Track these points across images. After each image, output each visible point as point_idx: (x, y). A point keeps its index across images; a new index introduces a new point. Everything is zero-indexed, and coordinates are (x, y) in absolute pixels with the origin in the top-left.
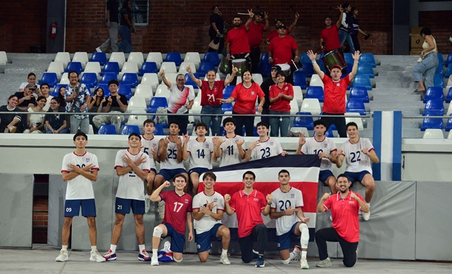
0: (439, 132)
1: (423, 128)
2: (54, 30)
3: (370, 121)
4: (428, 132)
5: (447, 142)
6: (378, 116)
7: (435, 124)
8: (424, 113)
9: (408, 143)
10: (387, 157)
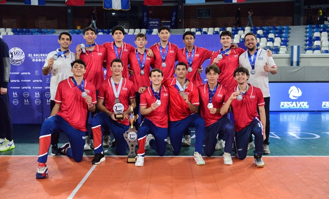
0: (311, 51)
1: (306, 50)
2: (180, 20)
3: (290, 49)
4: (308, 51)
5: (313, 54)
6: (292, 47)
7: (309, 49)
8: (306, 45)
9: (302, 55)
10: (295, 59)
